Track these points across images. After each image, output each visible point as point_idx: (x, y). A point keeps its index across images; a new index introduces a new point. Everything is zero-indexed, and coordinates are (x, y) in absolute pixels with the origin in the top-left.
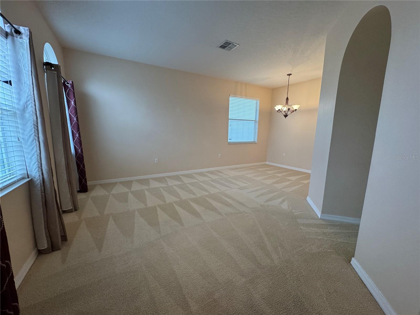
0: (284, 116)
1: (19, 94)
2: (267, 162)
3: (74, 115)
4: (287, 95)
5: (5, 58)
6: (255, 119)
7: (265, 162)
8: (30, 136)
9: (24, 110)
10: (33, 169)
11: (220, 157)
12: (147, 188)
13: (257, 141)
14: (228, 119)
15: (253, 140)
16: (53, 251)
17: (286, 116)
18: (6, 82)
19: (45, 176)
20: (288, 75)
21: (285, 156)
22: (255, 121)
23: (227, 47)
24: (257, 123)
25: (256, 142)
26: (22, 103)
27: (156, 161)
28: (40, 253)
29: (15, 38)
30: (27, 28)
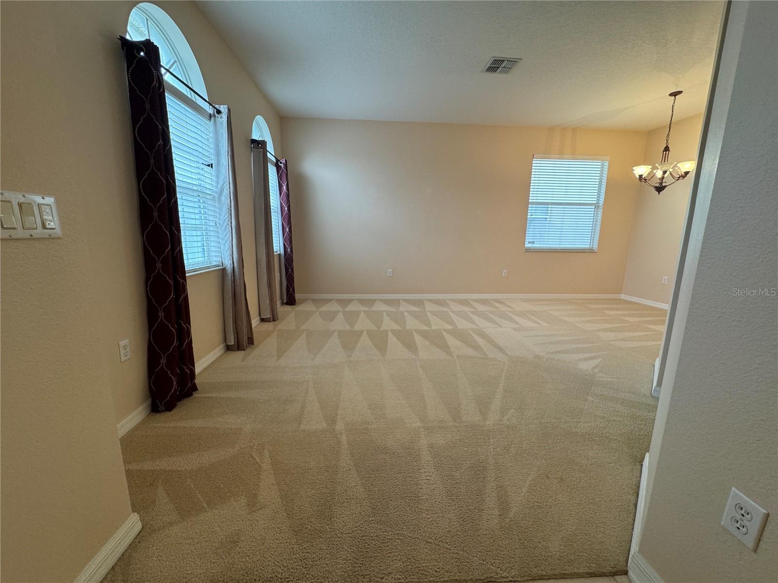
0: (654, 189)
1: (218, 176)
2: (622, 295)
3: (286, 203)
4: (667, 140)
5: (208, 141)
6: (595, 202)
7: (620, 295)
8: (225, 221)
9: (221, 194)
10: (226, 257)
11: (505, 275)
12: (366, 309)
13: (596, 247)
14: (528, 203)
15: (588, 246)
16: (238, 350)
17: (660, 189)
18: (209, 165)
19: (236, 265)
20: (671, 95)
21: (666, 283)
22: (597, 206)
23: (499, 67)
24: (599, 210)
25: (596, 251)
26: (219, 186)
27: (388, 273)
28: (229, 348)
29: (217, 118)
30: (226, 106)
